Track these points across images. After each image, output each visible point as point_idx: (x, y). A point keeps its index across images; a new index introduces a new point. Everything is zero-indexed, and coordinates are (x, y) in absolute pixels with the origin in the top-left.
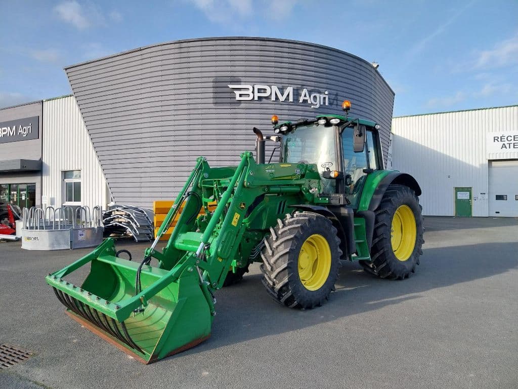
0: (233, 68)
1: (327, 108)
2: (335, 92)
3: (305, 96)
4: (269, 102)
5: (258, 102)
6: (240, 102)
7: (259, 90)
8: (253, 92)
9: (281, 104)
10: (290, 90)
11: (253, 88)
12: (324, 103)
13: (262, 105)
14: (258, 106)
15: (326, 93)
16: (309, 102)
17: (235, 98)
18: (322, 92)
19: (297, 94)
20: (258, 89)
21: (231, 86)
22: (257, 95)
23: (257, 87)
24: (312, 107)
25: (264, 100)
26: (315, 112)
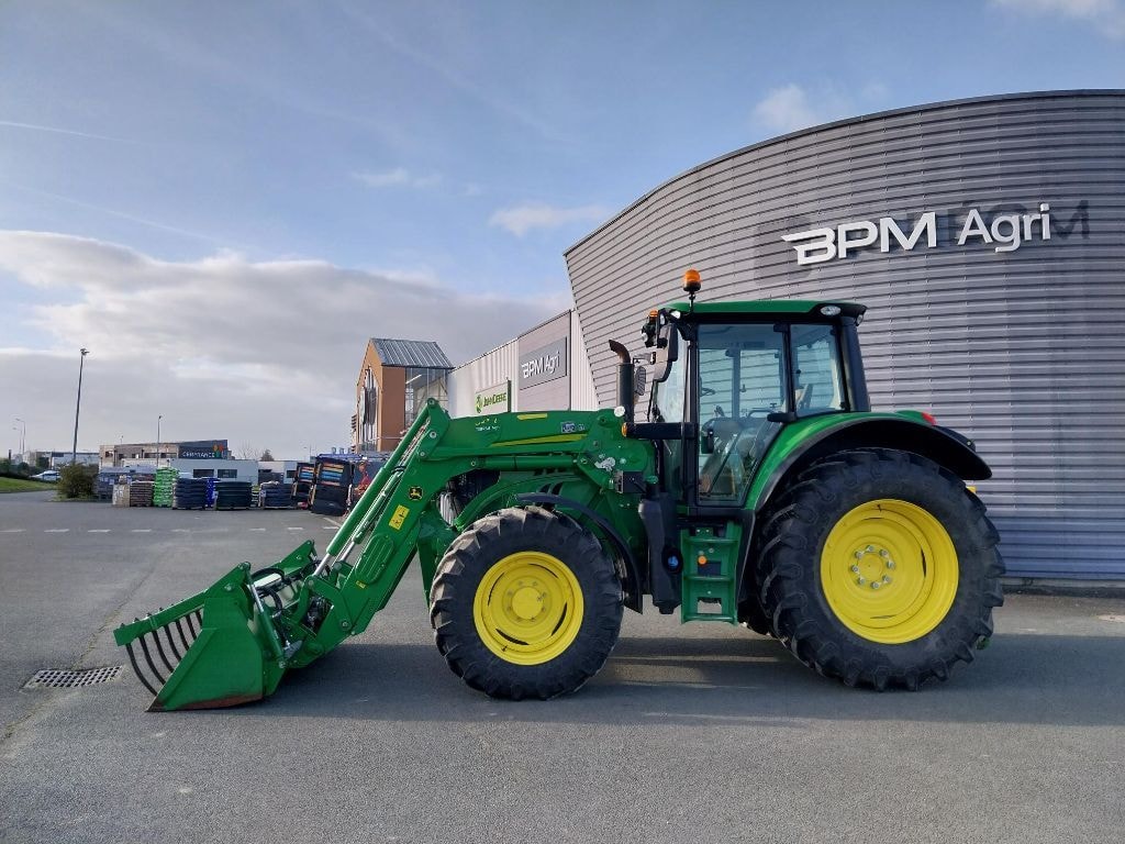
0: (794, 199)
1: (1048, 245)
2: (1077, 201)
3: (974, 226)
4: (876, 256)
5: (847, 261)
6: (807, 268)
7: (850, 235)
8: (836, 242)
9: (907, 257)
10: (928, 220)
11: (836, 231)
12: (1038, 234)
13: (857, 266)
14: (849, 269)
15: (1043, 207)
16: (988, 239)
17: (797, 261)
18: (1027, 207)
19: (948, 225)
20: (847, 232)
21: (789, 238)
22: (844, 245)
23: (842, 230)
24: (997, 250)
25: (864, 255)
26: (1006, 262)
